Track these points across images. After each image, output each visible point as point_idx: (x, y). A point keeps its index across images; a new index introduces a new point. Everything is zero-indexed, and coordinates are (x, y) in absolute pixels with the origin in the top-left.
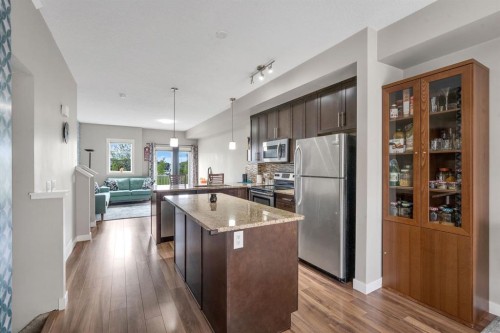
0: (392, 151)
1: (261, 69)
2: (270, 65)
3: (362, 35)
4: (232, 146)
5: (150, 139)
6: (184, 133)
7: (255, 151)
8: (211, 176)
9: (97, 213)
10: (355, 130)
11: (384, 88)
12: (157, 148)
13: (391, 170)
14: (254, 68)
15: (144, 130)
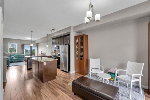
0: (76, 48)
1: (53, 30)
2: (55, 30)
3: (70, 27)
4: (47, 46)
5: (23, 43)
6: (34, 41)
7: (53, 47)
8: (42, 53)
9: (7, 65)
10: (69, 44)
11: (75, 37)
12: (25, 45)
13: (76, 51)
14: (52, 30)
15: (21, 40)
